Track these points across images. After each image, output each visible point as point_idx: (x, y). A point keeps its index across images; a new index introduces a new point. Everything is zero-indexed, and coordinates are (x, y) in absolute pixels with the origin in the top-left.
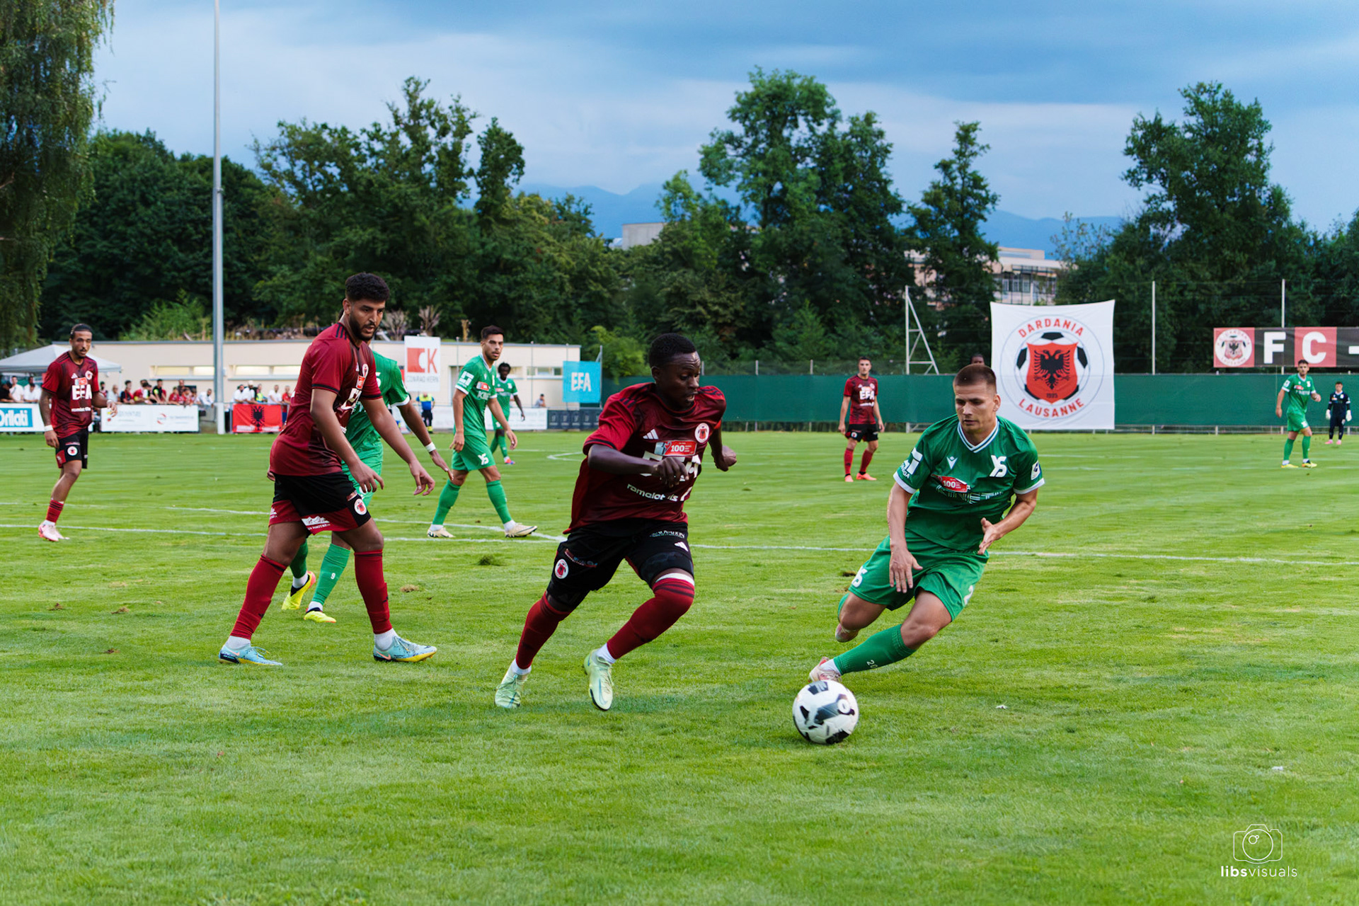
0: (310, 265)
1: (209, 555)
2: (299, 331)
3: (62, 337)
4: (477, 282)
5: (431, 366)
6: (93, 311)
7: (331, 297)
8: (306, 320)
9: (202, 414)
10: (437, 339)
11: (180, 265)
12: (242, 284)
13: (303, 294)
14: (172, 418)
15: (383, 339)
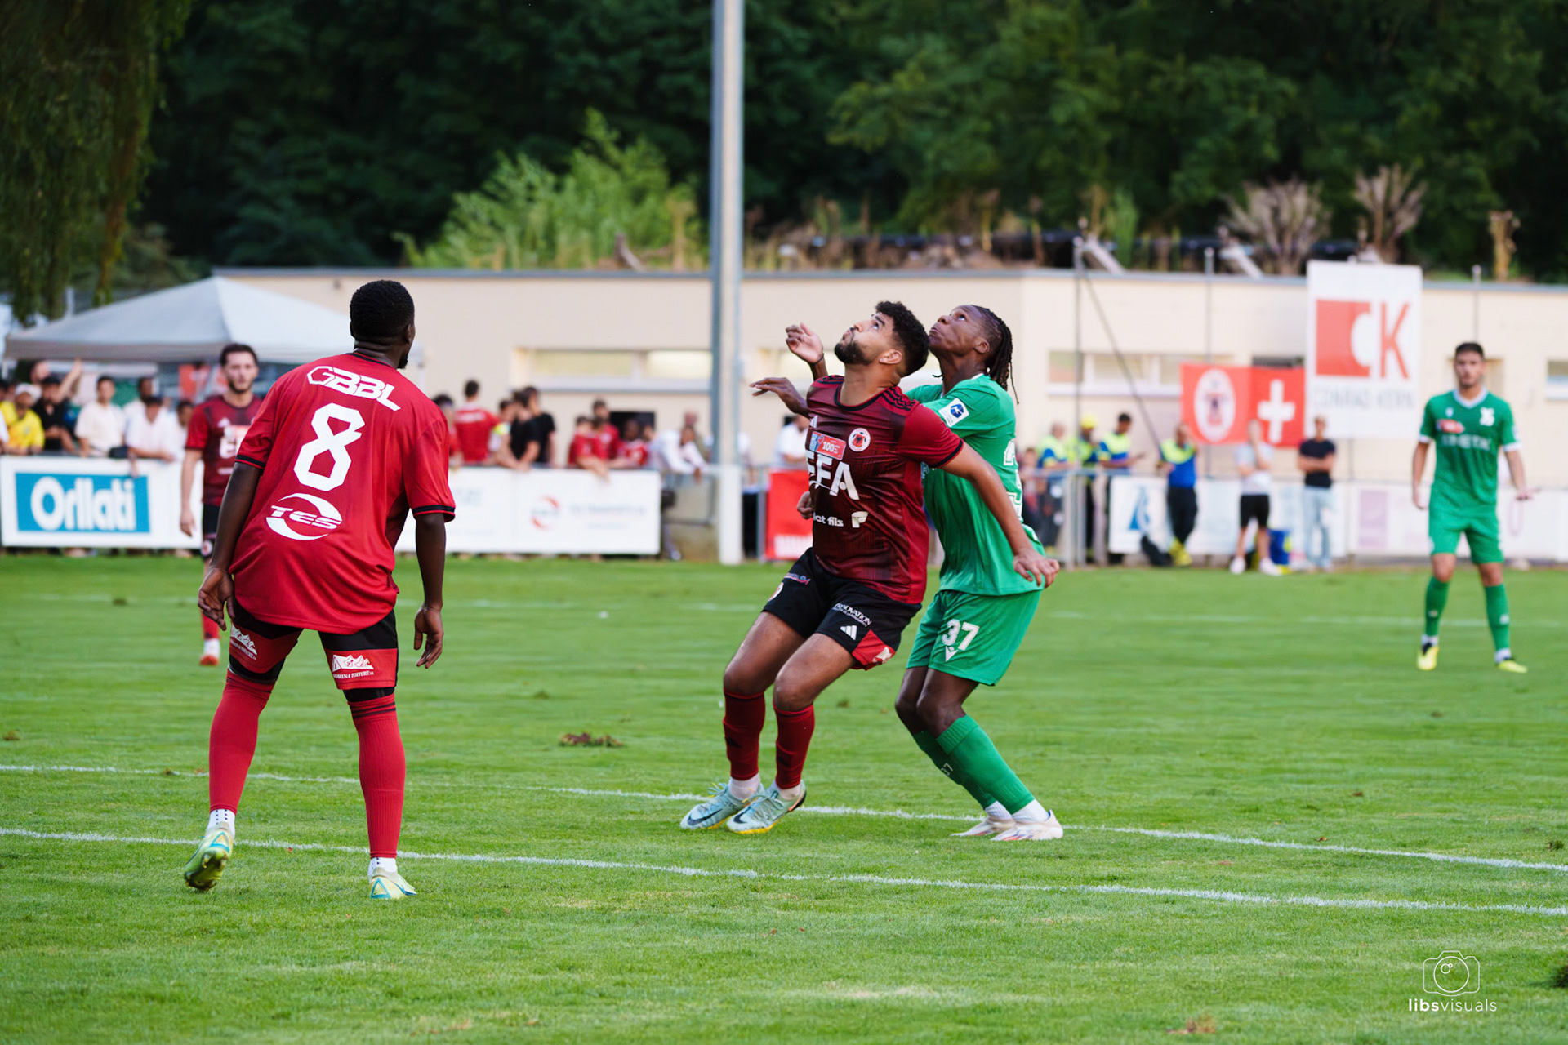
0: (1009, 31)
1: (711, 942)
2: (978, 244)
4: (1536, 91)
5: (1391, 358)
6: (334, 174)
7: (1072, 133)
8: (999, 211)
9: (668, 500)
10: (1411, 275)
11: (604, 35)
12: (797, 97)
13: (987, 126)
14: (576, 509)
15: (1241, 272)
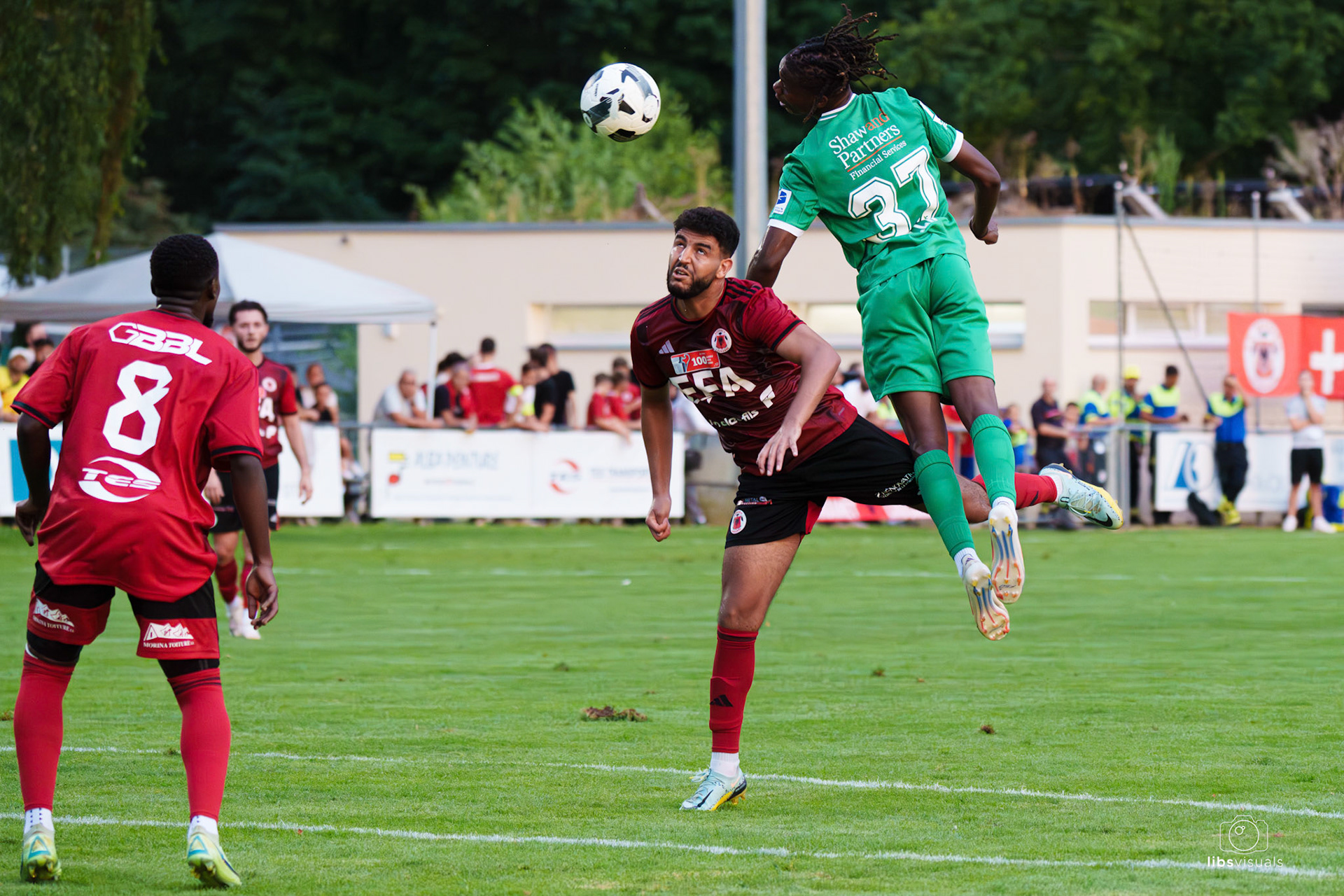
2: (1014, 190)
3: (241, 207)
6: (339, 124)
7: (1111, 72)
8: (1036, 155)
13: (1021, 66)
14: (597, 472)
15: (1290, 216)
